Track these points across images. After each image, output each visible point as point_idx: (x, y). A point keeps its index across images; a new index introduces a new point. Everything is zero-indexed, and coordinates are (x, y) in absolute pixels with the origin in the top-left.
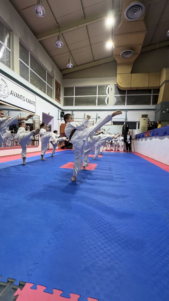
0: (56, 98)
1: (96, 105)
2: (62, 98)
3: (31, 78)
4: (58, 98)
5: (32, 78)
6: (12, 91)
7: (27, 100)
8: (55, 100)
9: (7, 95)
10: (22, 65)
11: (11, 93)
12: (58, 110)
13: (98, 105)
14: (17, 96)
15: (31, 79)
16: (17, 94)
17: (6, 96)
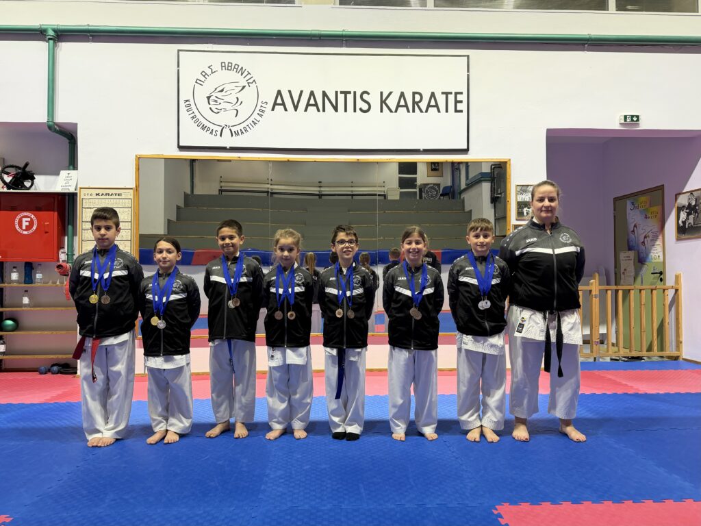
6: (279, 93)
7: (392, 102)
9: (255, 116)
11: (275, 104)
14: (316, 102)
16: (312, 94)
17: (249, 121)
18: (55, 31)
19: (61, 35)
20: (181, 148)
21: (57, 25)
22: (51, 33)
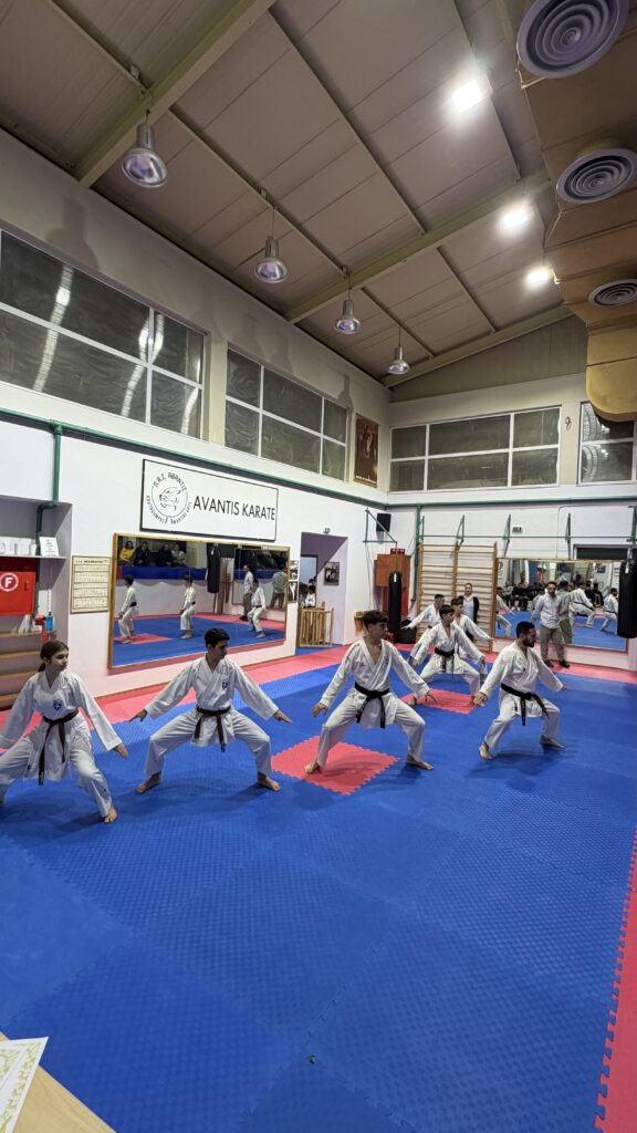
0: (356, 473)
1: (506, 484)
2: (383, 469)
3: (266, 438)
4: (366, 471)
5: (269, 438)
6: (198, 498)
7: (248, 510)
8: (356, 480)
9: (185, 511)
10: (235, 412)
11: (195, 505)
12: (368, 512)
13: (514, 483)
14: (216, 506)
15: (263, 441)
17: (181, 514)
19: (65, 431)
20: (142, 529)
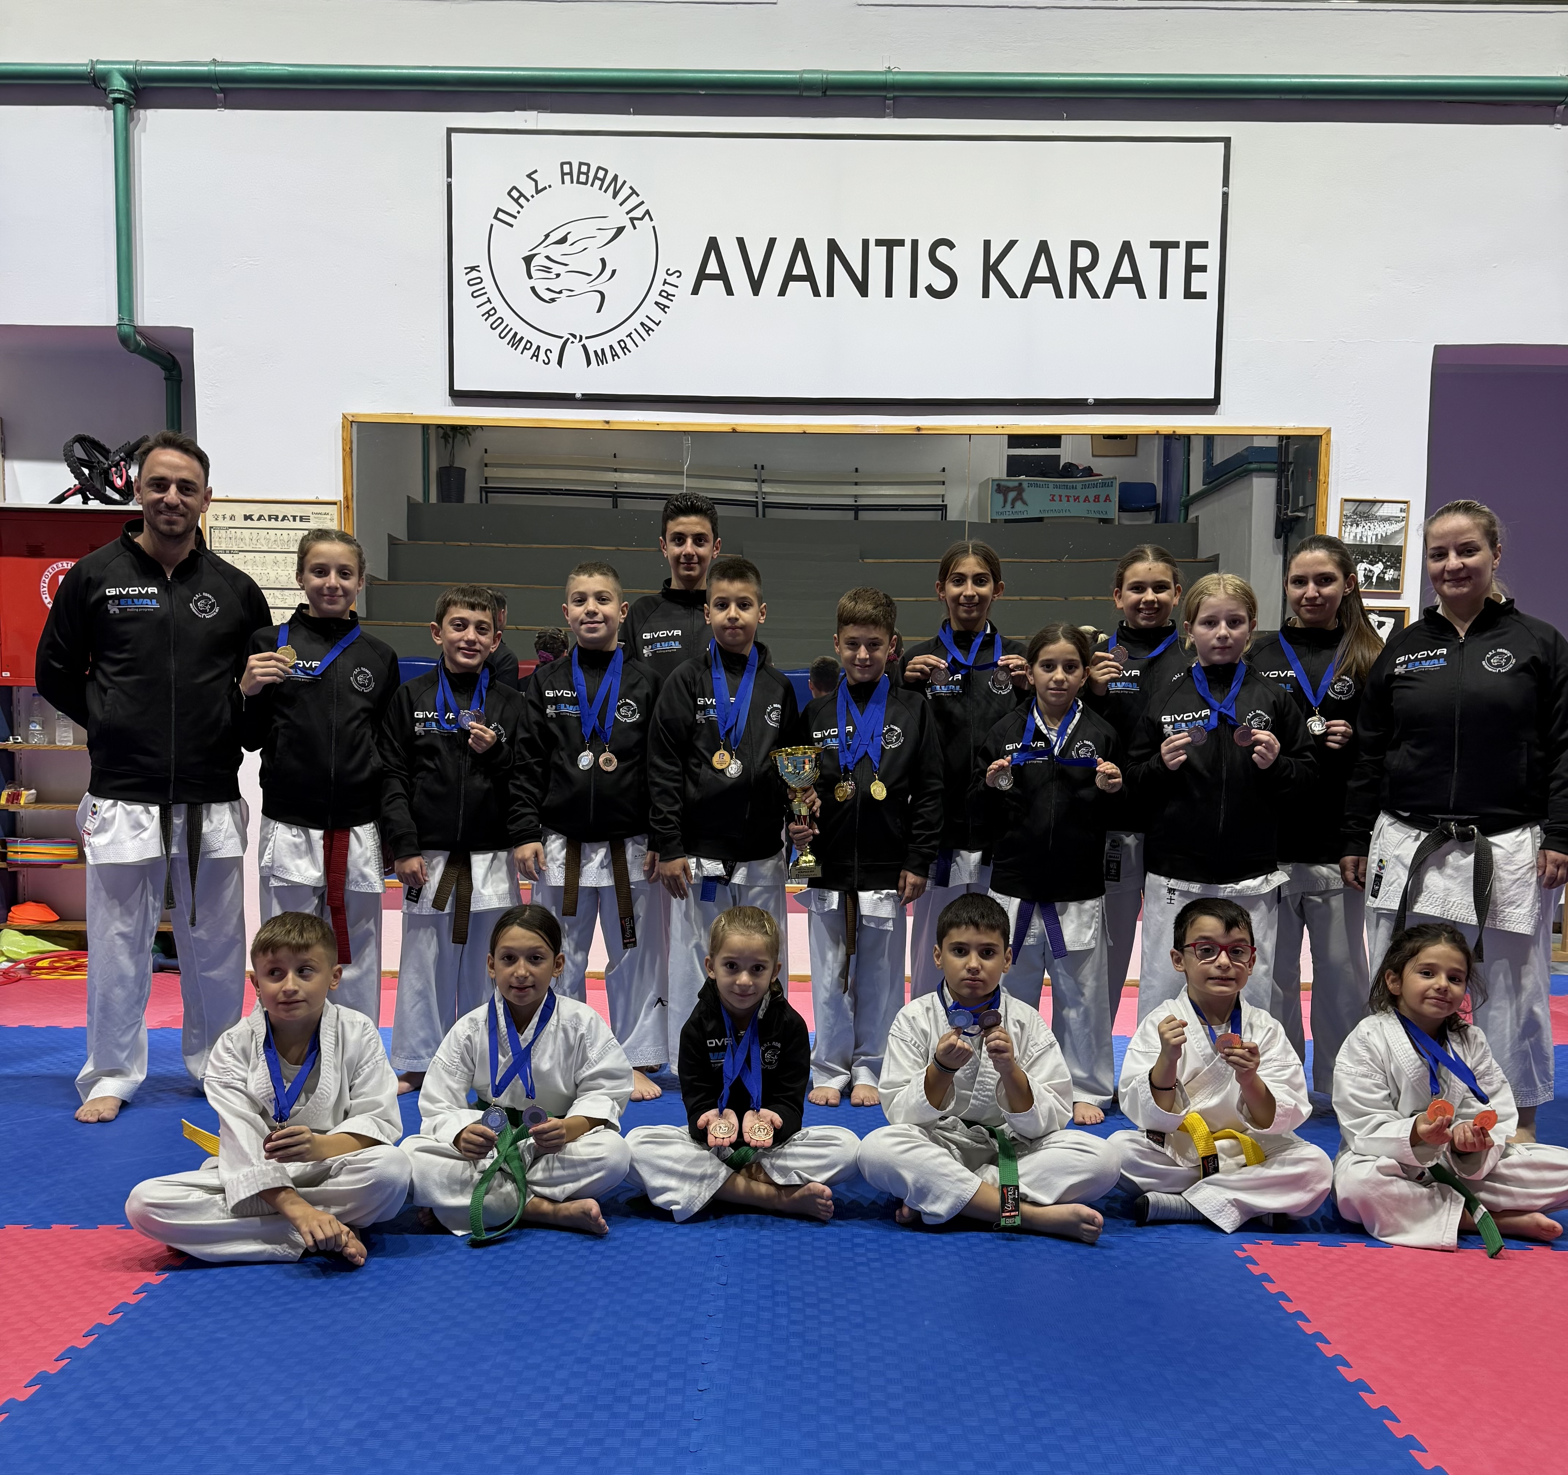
6: (713, 245)
14: (810, 269)
16: (800, 246)
18: (128, 77)
19: (144, 88)
20: (460, 397)
21: (136, 63)
22: (119, 83)
